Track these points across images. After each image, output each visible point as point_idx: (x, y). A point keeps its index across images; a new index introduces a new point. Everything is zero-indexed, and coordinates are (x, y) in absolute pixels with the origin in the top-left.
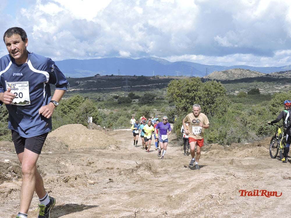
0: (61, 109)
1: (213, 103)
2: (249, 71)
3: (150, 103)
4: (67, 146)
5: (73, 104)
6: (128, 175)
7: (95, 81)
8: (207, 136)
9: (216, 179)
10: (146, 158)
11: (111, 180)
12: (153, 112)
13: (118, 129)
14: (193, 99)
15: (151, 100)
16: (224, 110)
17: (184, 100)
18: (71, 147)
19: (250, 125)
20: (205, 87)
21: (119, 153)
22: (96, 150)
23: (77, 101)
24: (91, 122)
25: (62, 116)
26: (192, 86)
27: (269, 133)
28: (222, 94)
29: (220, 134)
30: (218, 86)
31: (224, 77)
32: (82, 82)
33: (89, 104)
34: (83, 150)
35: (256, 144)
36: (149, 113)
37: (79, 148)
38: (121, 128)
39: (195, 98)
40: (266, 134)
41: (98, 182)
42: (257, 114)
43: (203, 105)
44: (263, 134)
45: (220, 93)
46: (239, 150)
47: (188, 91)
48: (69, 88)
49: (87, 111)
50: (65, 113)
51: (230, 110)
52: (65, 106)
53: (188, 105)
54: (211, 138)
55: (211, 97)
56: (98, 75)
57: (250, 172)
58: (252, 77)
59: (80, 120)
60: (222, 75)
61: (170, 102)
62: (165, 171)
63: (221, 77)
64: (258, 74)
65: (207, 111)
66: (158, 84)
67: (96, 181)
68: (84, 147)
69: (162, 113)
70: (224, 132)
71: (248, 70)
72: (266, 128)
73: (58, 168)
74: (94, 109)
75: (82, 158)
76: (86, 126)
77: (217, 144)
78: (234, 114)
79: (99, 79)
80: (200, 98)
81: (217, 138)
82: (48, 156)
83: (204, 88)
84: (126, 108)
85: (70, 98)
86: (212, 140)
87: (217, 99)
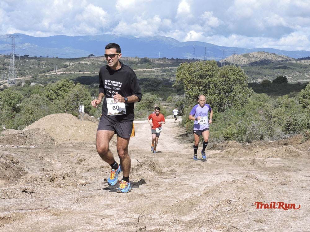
0: (46, 95)
1: (231, 91)
3: (154, 91)
4: (53, 140)
5: (61, 89)
7: (89, 63)
8: (223, 132)
9: (234, 182)
10: (149, 156)
11: (106, 180)
12: (157, 102)
14: (206, 86)
15: (156, 87)
16: (244, 100)
17: (197, 87)
18: (58, 141)
19: (275, 119)
20: (222, 72)
22: (88, 146)
23: (65, 86)
24: (83, 111)
25: (48, 104)
26: (207, 70)
27: (298, 130)
28: (242, 82)
29: (238, 130)
30: (238, 71)
31: (244, 62)
32: (72, 64)
33: (81, 90)
34: (72, 145)
35: (282, 143)
36: (152, 102)
37: (67, 142)
39: (209, 85)
40: (295, 131)
41: (91, 182)
42: (284, 107)
43: (220, 94)
44: (291, 130)
45: (240, 80)
46: (261, 149)
47: (201, 77)
48: (57, 70)
49: (78, 98)
50: (51, 100)
51: (251, 100)
54: (227, 134)
55: (229, 85)
56: (92, 55)
57: (275, 175)
59: (69, 109)
60: (242, 58)
61: (178, 91)
62: (172, 171)
63: (241, 62)
65: (224, 101)
66: (164, 68)
67: (89, 181)
68: (73, 141)
69: (168, 104)
70: (243, 127)
71: (274, 54)
72: (294, 123)
73: (42, 165)
74: (86, 96)
75: (72, 154)
76: (76, 116)
77: (235, 141)
78: (255, 106)
80: (215, 85)
81: (235, 134)
82: (29, 151)
83: (220, 73)
85: (58, 82)
86: (229, 136)
87: (236, 88)
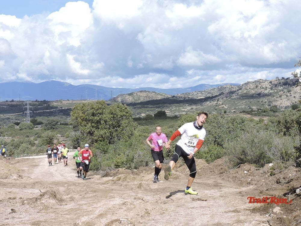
1: (119, 126)
2: (154, 93)
3: (53, 129)
6: (31, 204)
8: (114, 161)
9: (124, 204)
10: (51, 186)
11: (13, 210)
12: (57, 138)
13: (20, 157)
14: (98, 122)
15: (55, 125)
16: (130, 133)
17: (90, 124)
20: (111, 110)
21: (21, 182)
26: (97, 109)
28: (128, 117)
29: (127, 158)
30: (124, 109)
31: (129, 100)
36: (52, 139)
38: (23, 156)
39: (100, 121)
43: (109, 129)
44: (171, 156)
45: (126, 116)
46: (146, 174)
47: (93, 115)
51: (136, 133)
53: (93, 129)
54: (118, 163)
55: (117, 120)
57: (159, 195)
58: (158, 99)
60: (127, 97)
61: (74, 127)
62: (71, 198)
63: (126, 100)
64: (164, 96)
65: (114, 135)
66: (61, 109)
69: (66, 139)
70: (131, 156)
71: (154, 92)
77: (124, 169)
78: (140, 138)
80: (106, 122)
81: (125, 163)
83: (109, 111)
84: (28, 135)
87: (124, 122)
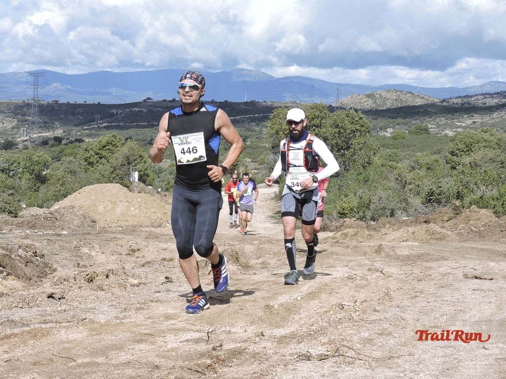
0: (84, 157)
1: (348, 148)
2: (410, 95)
4: (95, 222)
5: (105, 149)
7: (145, 110)
8: (337, 206)
9: (350, 278)
10: (231, 242)
11: (168, 279)
12: (243, 164)
16: (367, 160)
18: (101, 224)
19: (411, 187)
20: (335, 121)
22: (144, 229)
23: (111, 144)
24: (137, 180)
25: (86, 170)
26: (312, 118)
27: (443, 201)
28: (363, 133)
29: (359, 203)
30: (357, 119)
31: (368, 104)
32: (121, 111)
33: (133, 150)
34: (121, 229)
35: (422, 220)
36: (236, 165)
37: (114, 225)
40: (439, 202)
41: (147, 282)
42: (424, 169)
45: (360, 131)
46: (391, 230)
48: (99, 121)
49: (129, 162)
50: (91, 164)
51: (377, 160)
52: (91, 152)
54: (344, 209)
55: (345, 138)
56: (149, 98)
57: (410, 267)
58: (416, 104)
59: (117, 178)
60: (365, 100)
61: (273, 148)
62: (263, 263)
63: (362, 105)
64: (427, 100)
66: (253, 116)
67: (143, 280)
68: (123, 224)
69: (259, 167)
70: (366, 198)
71: (410, 93)
72: (438, 192)
73: (78, 259)
74: (142, 158)
75: (121, 242)
76: (128, 187)
77: (355, 219)
78: (383, 169)
79: (151, 106)
81: (355, 209)
82: (60, 238)
83: (332, 122)
85: (100, 138)
86: (346, 212)
87: (355, 142)
